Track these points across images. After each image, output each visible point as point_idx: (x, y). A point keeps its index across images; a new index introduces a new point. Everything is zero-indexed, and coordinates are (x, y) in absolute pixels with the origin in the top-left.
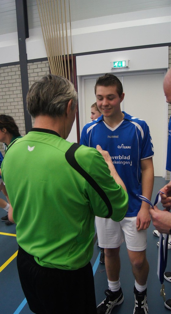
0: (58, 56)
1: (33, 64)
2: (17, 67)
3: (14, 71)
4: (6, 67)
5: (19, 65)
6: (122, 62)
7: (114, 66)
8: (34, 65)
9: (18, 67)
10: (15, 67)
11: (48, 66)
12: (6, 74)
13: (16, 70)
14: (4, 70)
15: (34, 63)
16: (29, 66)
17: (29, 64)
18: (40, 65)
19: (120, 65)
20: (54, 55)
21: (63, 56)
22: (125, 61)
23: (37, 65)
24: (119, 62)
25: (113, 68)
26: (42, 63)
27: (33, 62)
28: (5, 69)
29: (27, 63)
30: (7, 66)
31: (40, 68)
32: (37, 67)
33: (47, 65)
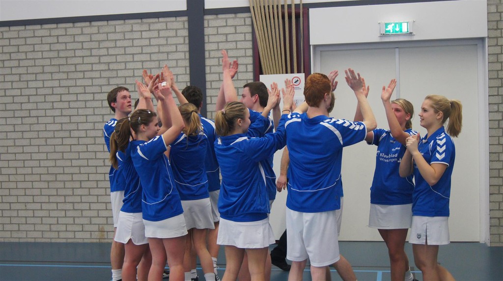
0: (273, 6)
1: (217, 18)
2: (179, 21)
3: (173, 29)
4: (156, 20)
5: (185, 18)
6: (400, 24)
7: (386, 31)
8: (219, 21)
9: (184, 22)
10: (176, 21)
11: (250, 23)
12: (155, 34)
13: (178, 28)
14: (149, 25)
15: (220, 16)
16: (208, 20)
17: (207, 17)
18: (232, 20)
19: (397, 29)
20: (264, 3)
21: (283, 6)
22: (407, 23)
23: (225, 20)
24: (395, 24)
25: (384, 34)
26: (236, 17)
27: (217, 14)
28: (153, 23)
29: (205, 15)
30: (158, 18)
31: (232, 26)
32: (225, 24)
33: (246, 22)
